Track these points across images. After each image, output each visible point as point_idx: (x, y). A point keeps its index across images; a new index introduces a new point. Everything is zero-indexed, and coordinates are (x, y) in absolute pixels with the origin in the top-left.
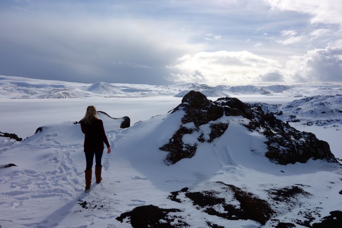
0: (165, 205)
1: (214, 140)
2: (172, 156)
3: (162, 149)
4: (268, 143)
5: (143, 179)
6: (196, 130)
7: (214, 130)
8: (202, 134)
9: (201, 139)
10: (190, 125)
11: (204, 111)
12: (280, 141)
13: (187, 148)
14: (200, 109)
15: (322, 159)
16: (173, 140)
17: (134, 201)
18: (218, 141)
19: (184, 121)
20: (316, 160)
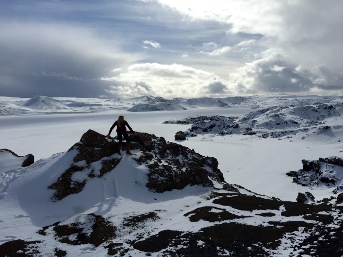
0: (31, 238)
1: (104, 175)
2: (59, 194)
3: (50, 187)
4: (149, 175)
5: (26, 217)
6: (87, 167)
7: (105, 165)
8: (93, 171)
9: (92, 175)
10: (82, 163)
11: (97, 149)
12: (160, 172)
13: (75, 185)
14: (93, 147)
15: (198, 184)
16: (61, 179)
17: (7, 237)
18: (108, 176)
19: (76, 160)
20: (193, 186)
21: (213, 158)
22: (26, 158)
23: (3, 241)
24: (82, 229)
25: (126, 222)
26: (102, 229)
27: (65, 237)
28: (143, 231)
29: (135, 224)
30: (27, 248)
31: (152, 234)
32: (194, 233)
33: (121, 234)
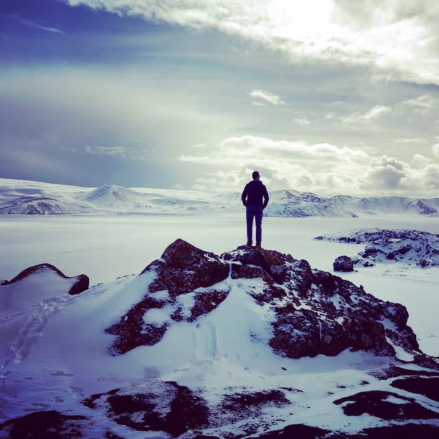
0: (72, 411)
1: (198, 318)
2: (121, 343)
3: (109, 331)
4: (275, 325)
5: (68, 375)
6: (169, 302)
7: (200, 302)
8: (180, 309)
9: (177, 317)
10: (162, 295)
11: (188, 272)
12: (295, 321)
13: (149, 331)
14: (183, 269)
15: (366, 350)
16: (126, 318)
17: (36, 405)
18: (203, 319)
19: (153, 288)
20: (355, 352)
21: (397, 305)
22: (76, 281)
23: (27, 410)
24: (154, 406)
25: (228, 403)
26: (185, 409)
27: (125, 415)
28: (257, 421)
29: (243, 407)
30: (64, 426)
31: (273, 428)
32: (349, 436)
33: (219, 421)
